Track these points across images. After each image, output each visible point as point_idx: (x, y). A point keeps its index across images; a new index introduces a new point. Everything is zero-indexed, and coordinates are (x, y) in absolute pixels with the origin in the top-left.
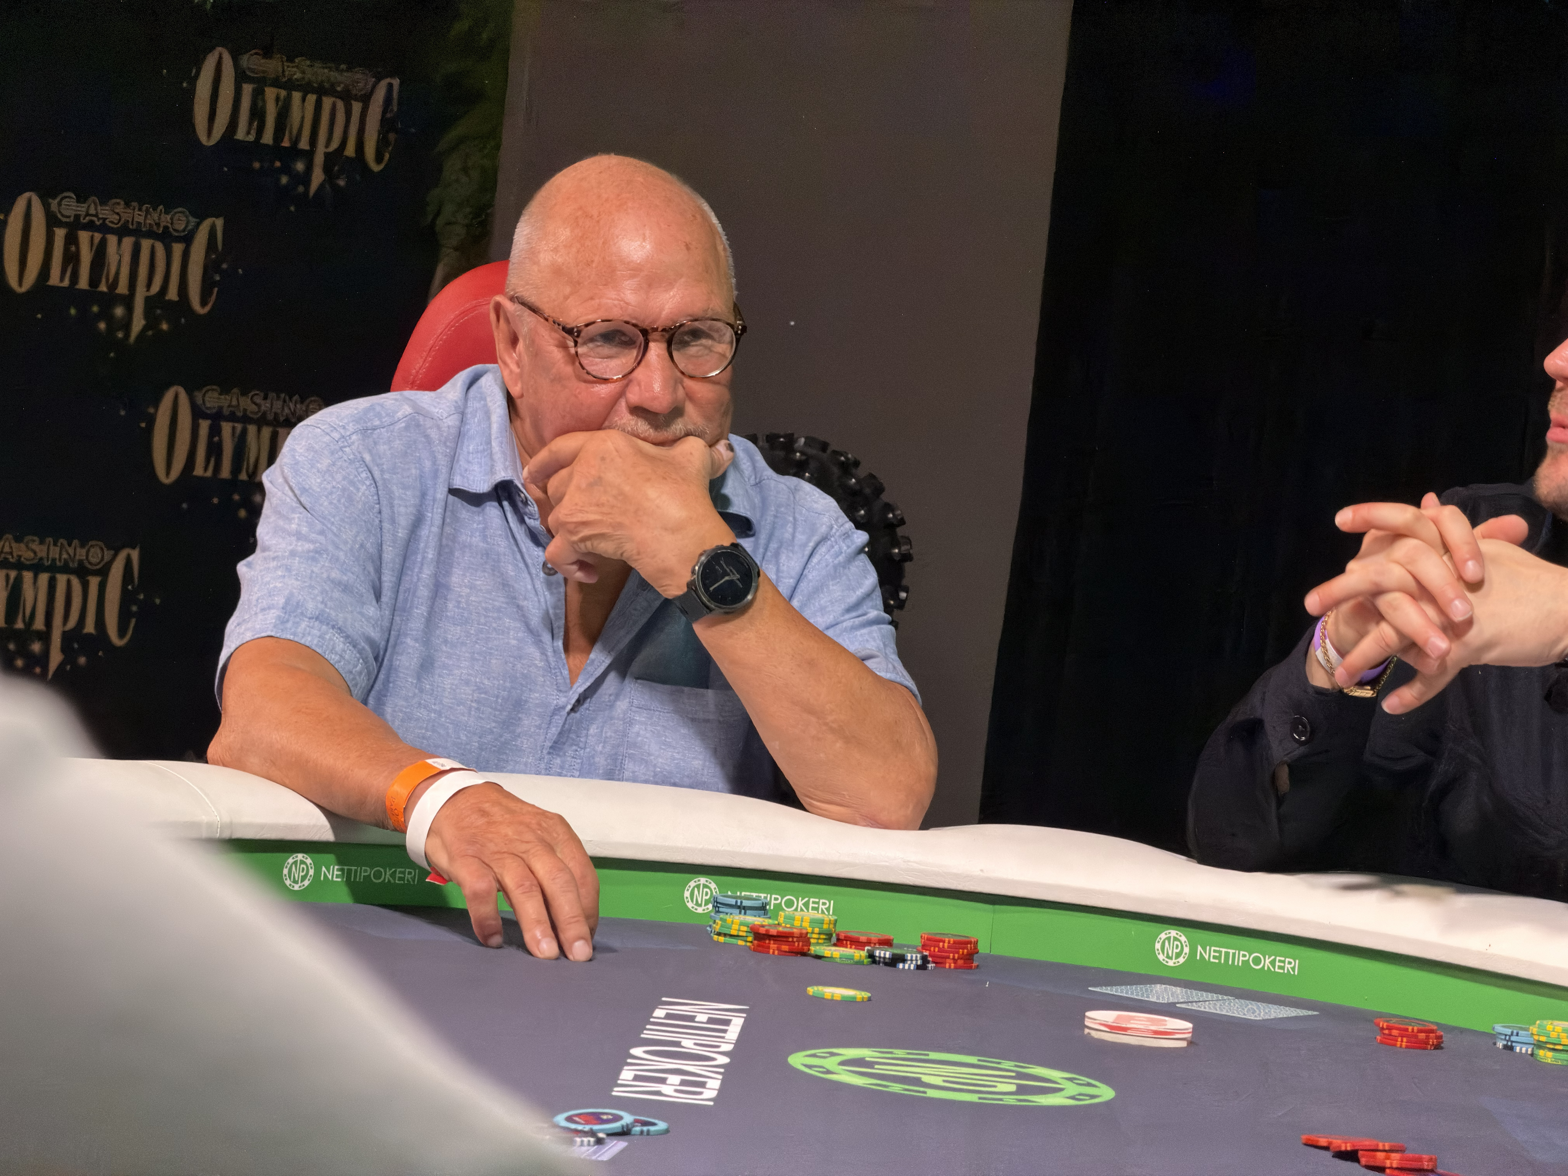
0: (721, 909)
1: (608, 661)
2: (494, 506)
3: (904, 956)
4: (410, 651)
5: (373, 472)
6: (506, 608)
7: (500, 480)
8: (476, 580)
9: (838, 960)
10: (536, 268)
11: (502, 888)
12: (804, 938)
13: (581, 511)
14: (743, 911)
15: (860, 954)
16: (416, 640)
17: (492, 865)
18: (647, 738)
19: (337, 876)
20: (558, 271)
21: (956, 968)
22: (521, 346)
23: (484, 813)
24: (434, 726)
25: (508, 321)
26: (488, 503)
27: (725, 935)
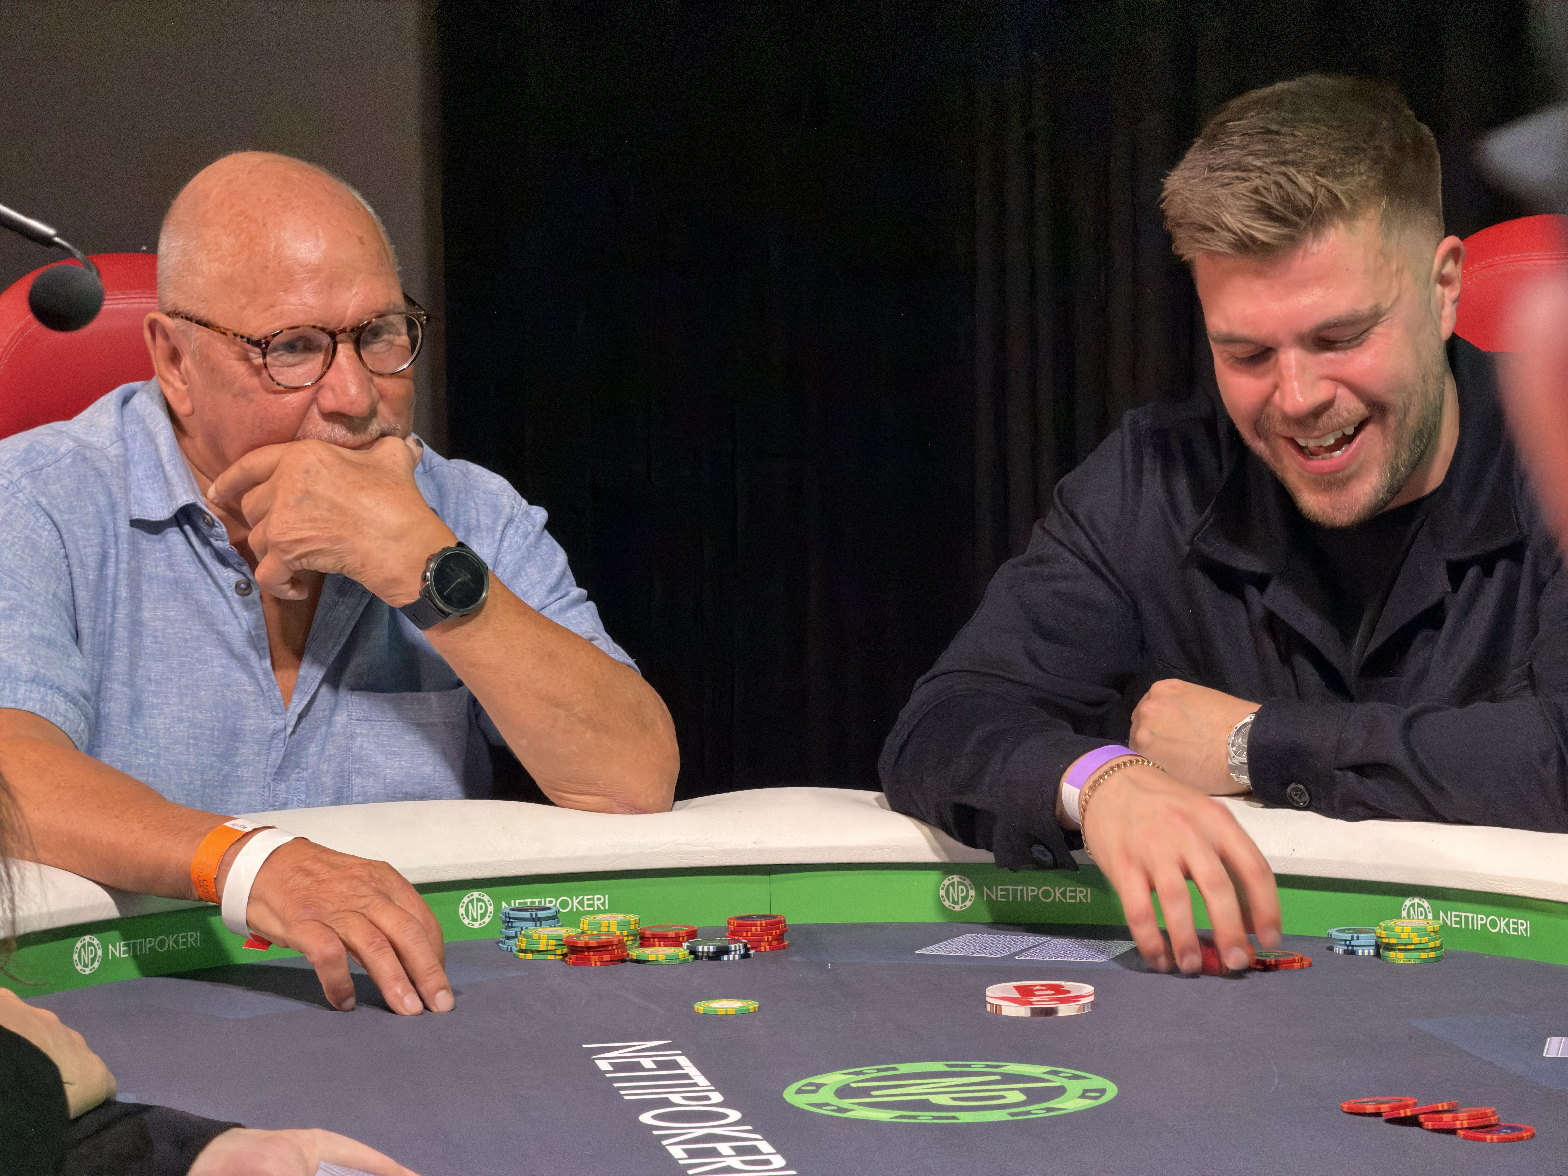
0: (514, 925)
1: (320, 676)
2: (176, 532)
3: (728, 947)
4: (119, 696)
5: (53, 516)
6: (205, 637)
7: (182, 505)
8: (169, 611)
9: (664, 963)
10: (199, 280)
11: (350, 949)
12: (621, 945)
13: (293, 529)
14: (538, 923)
15: (682, 952)
16: (124, 684)
17: (332, 925)
18: (371, 750)
19: (124, 952)
20: (228, 282)
21: (771, 949)
22: (186, 362)
23: (308, 873)
24: (154, 770)
25: (166, 337)
26: (169, 530)
27: (533, 952)
